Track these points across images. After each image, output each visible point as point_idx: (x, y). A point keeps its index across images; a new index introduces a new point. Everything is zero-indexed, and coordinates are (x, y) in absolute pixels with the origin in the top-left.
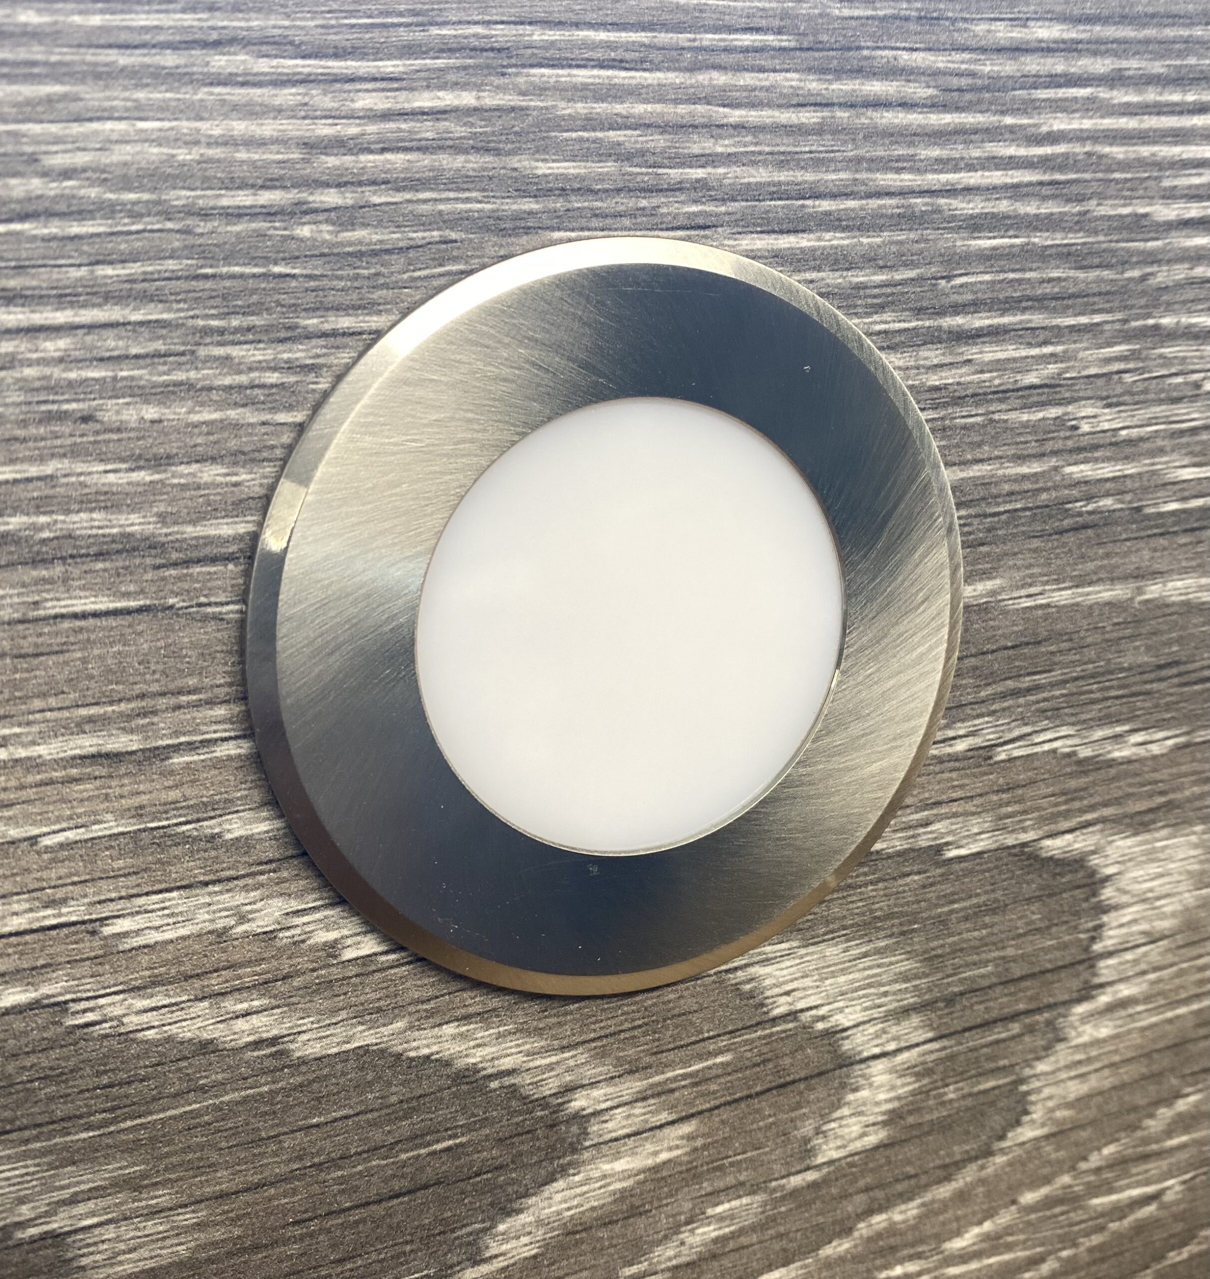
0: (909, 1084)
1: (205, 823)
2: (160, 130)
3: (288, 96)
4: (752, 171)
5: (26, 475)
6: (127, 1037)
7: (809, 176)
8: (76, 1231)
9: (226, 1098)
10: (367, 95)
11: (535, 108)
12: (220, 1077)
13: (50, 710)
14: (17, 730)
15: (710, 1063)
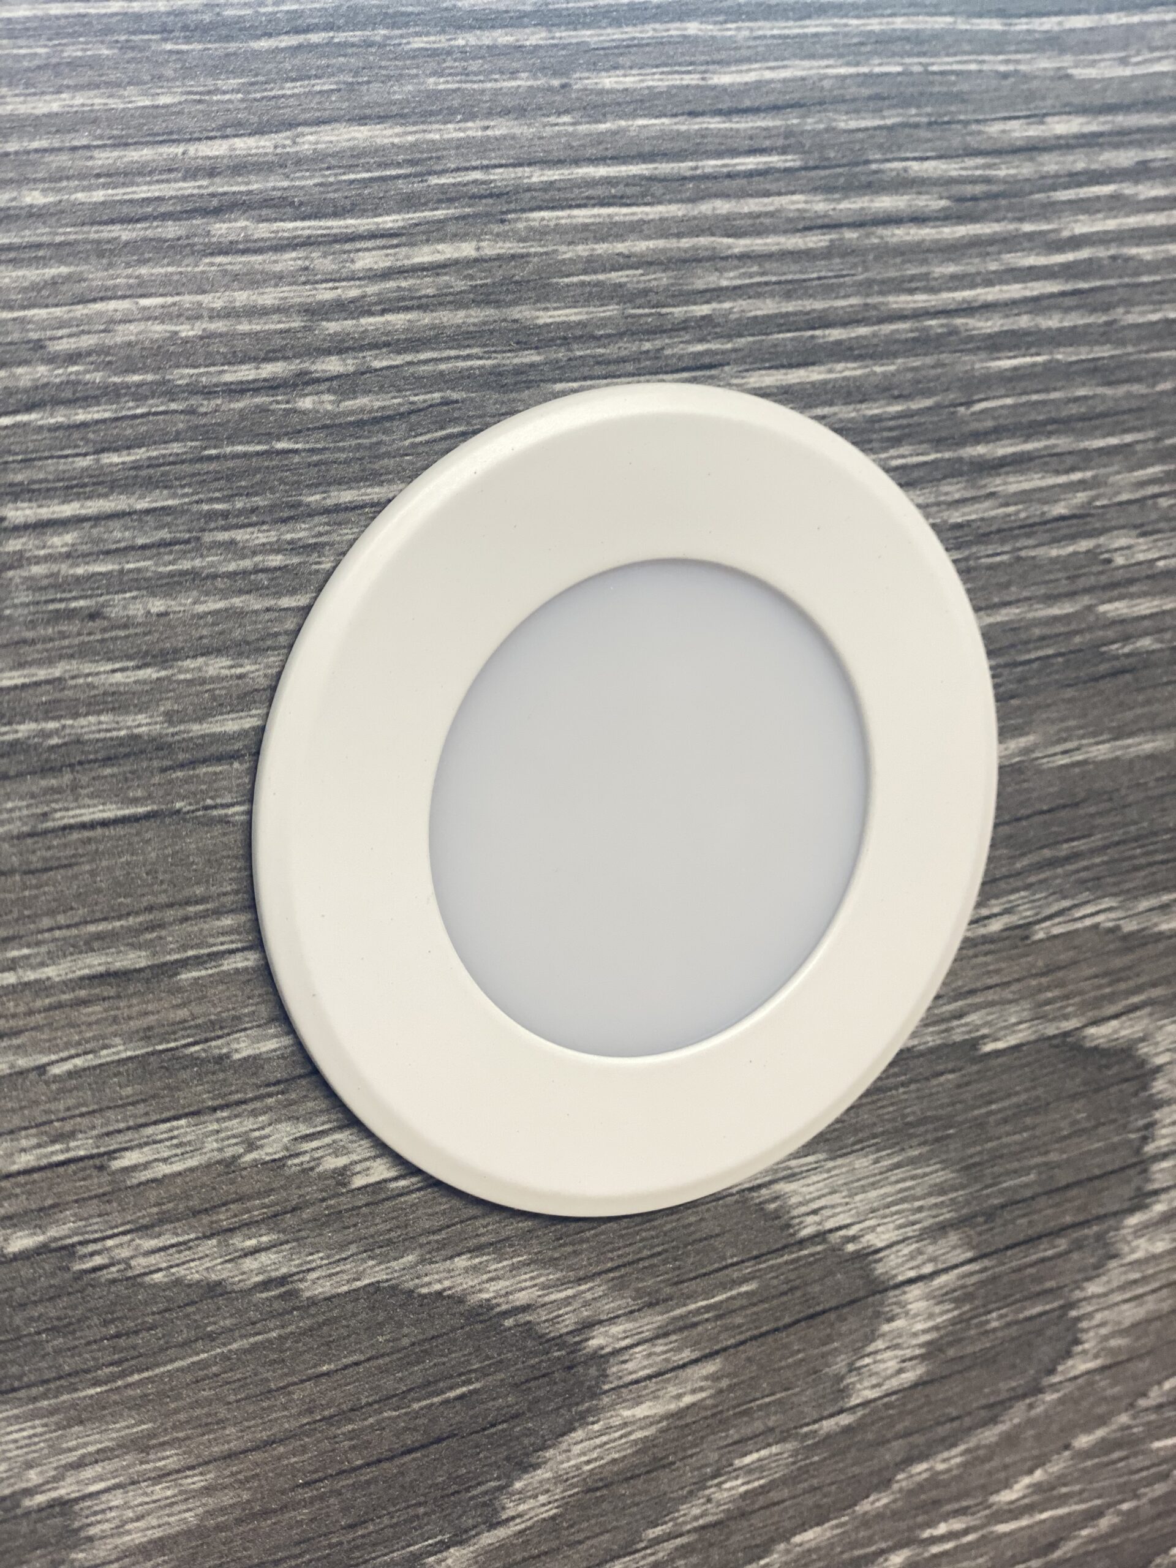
0: (948, 1311)
1: (213, 1043)
2: (163, 307)
3: (289, 261)
4: (758, 303)
5: (34, 679)
6: (134, 1281)
7: (819, 305)
8: (84, 1498)
9: (234, 1346)
10: (367, 254)
11: (536, 254)
12: (228, 1322)
13: (60, 928)
14: (26, 951)
15: (734, 1292)
